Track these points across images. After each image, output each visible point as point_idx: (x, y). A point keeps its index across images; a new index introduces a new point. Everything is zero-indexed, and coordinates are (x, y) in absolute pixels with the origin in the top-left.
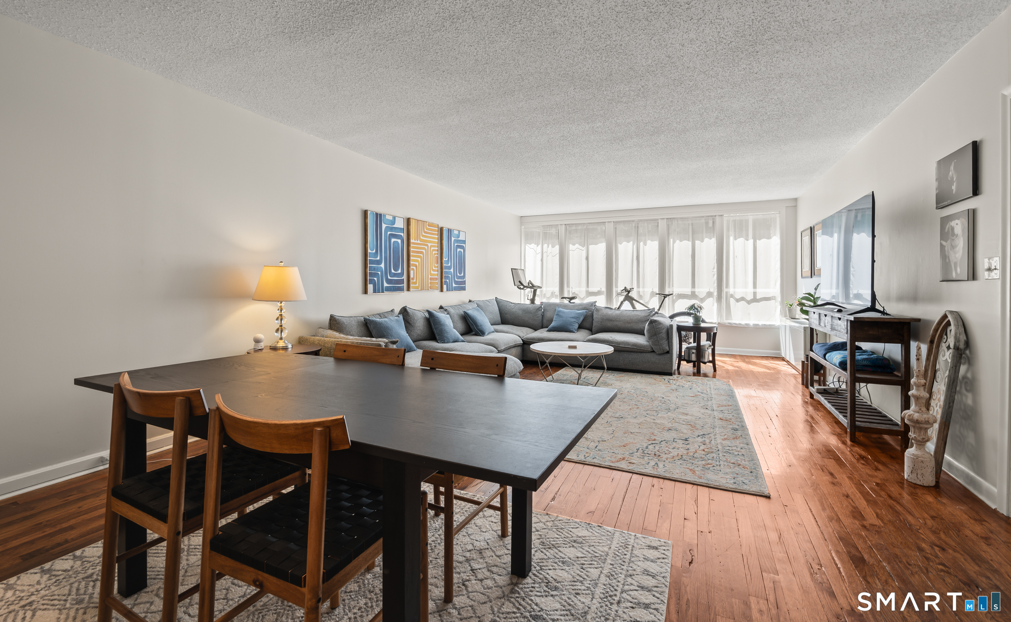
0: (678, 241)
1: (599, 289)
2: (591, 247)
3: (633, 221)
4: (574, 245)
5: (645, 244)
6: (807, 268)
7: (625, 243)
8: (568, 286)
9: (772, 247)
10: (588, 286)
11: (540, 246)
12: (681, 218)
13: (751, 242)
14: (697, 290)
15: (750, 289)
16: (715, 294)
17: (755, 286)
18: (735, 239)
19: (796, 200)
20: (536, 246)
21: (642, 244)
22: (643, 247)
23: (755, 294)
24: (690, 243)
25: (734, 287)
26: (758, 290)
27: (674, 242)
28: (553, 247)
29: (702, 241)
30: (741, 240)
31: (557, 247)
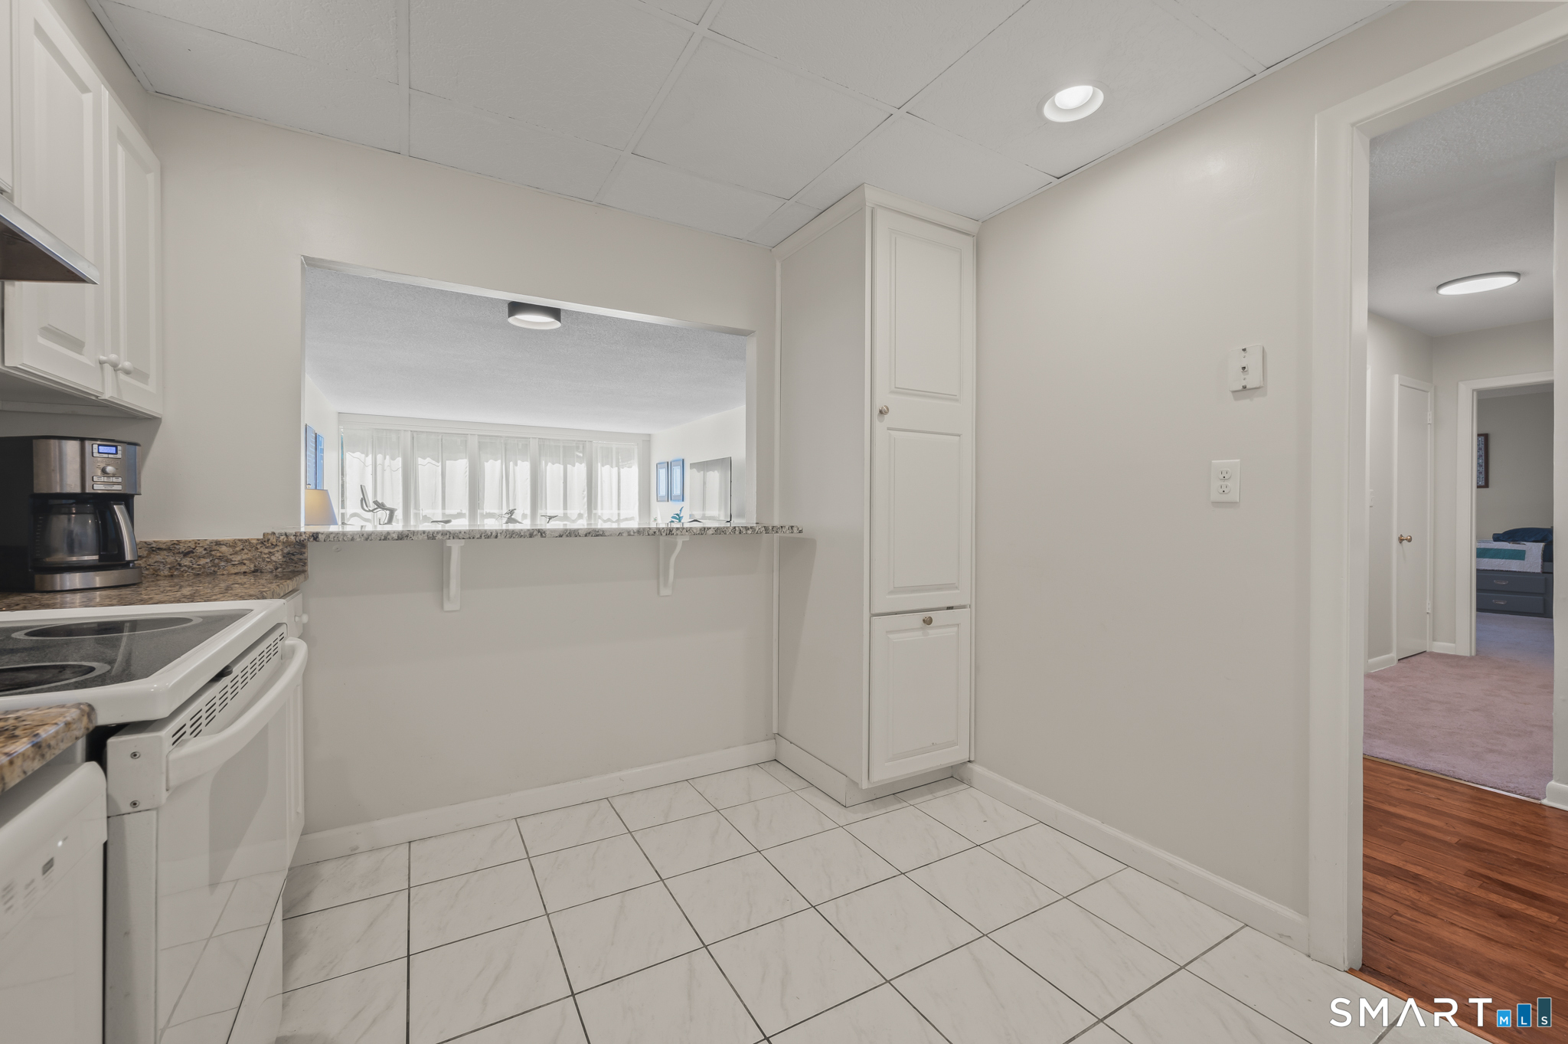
0: (550, 464)
1: (459, 511)
2: (448, 463)
3: (501, 437)
4: (424, 458)
5: (516, 464)
6: (663, 492)
7: (491, 461)
8: (417, 507)
9: (631, 474)
10: (444, 507)
11: (370, 456)
12: (553, 440)
13: (615, 469)
14: (569, 512)
15: (616, 511)
16: (586, 515)
17: (619, 509)
18: (603, 465)
19: (650, 435)
20: (363, 455)
21: (511, 463)
22: (514, 470)
23: (619, 515)
24: (562, 467)
25: (602, 509)
26: (622, 512)
27: (546, 465)
28: (393, 458)
29: (574, 466)
30: (607, 467)
31: (399, 460)
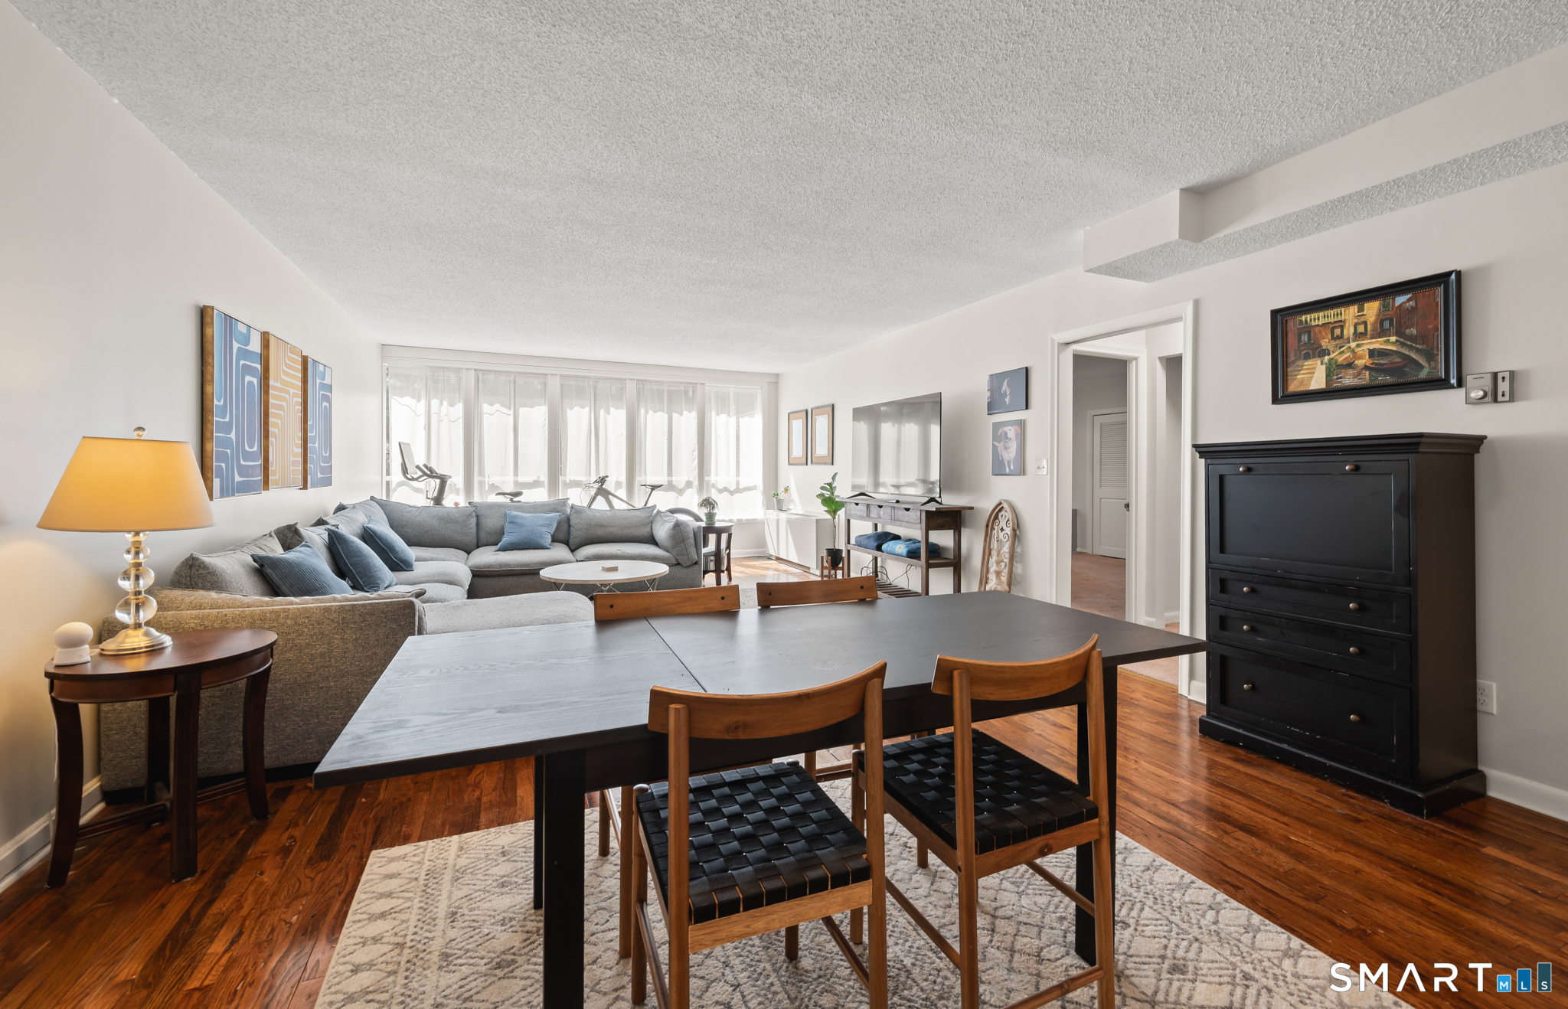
0: (651, 412)
1: (536, 478)
2: (522, 411)
3: (589, 378)
4: (492, 404)
5: (608, 412)
6: (798, 451)
7: (576, 409)
8: (481, 473)
9: (754, 426)
10: (516, 473)
11: (423, 401)
12: (655, 381)
13: (733, 419)
14: (674, 479)
15: (734, 479)
16: (696, 483)
17: (738, 475)
18: (718, 415)
19: (777, 375)
20: (415, 401)
21: (602, 411)
22: (605, 418)
23: (738, 483)
24: (666, 416)
25: (717, 475)
26: (741, 479)
27: (646, 413)
28: (452, 404)
29: (681, 415)
30: (723, 416)
31: (459, 408)
